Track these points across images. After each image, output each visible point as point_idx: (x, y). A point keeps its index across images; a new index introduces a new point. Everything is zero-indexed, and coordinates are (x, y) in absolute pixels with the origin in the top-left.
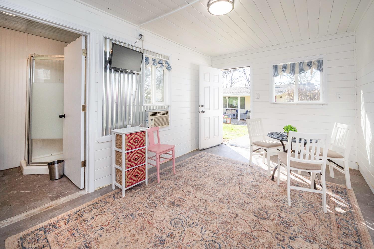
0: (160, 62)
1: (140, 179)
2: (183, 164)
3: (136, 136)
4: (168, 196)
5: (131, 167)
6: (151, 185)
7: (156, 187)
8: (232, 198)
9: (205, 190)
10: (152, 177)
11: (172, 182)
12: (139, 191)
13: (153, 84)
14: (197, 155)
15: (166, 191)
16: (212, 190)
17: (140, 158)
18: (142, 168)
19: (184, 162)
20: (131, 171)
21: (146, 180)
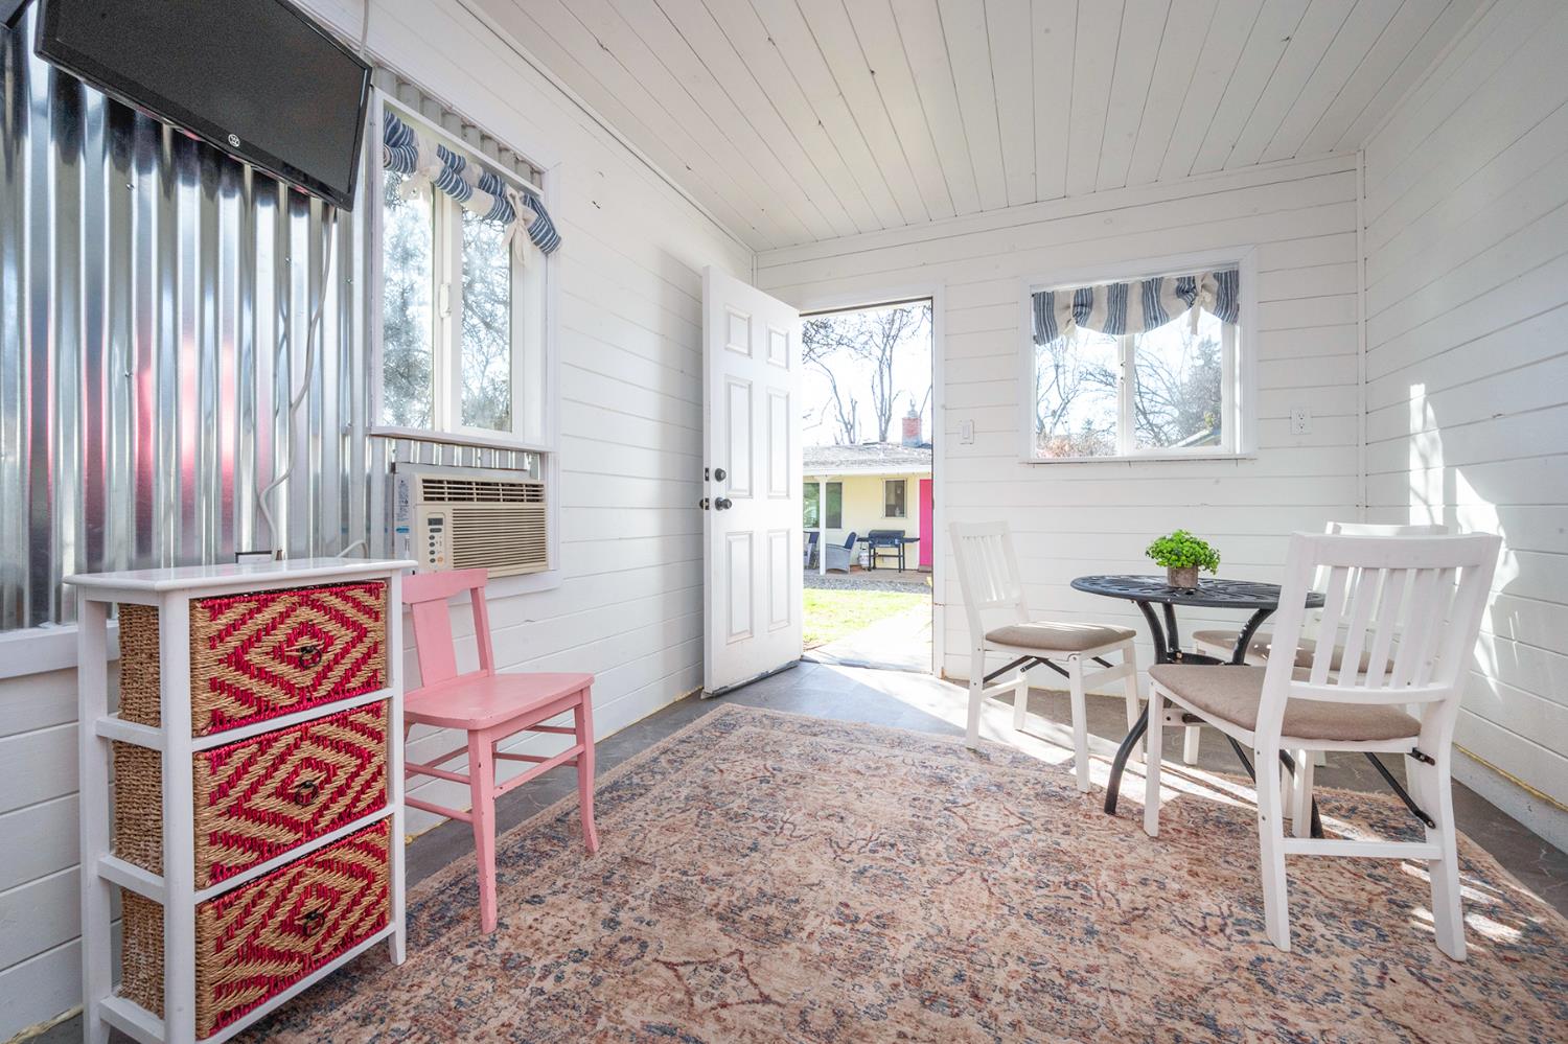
0: (491, 182)
1: (342, 931)
2: (636, 780)
3: (305, 614)
4: (567, 1028)
5: (262, 858)
6: (429, 955)
7: (471, 967)
8: (981, 958)
9: (804, 935)
10: (442, 892)
11: (583, 905)
12: (336, 1025)
13: (444, 315)
14: (698, 721)
15: (549, 985)
16: (849, 926)
17: (341, 778)
18: (359, 847)
19: (639, 766)
20: (253, 891)
21: (397, 926)
